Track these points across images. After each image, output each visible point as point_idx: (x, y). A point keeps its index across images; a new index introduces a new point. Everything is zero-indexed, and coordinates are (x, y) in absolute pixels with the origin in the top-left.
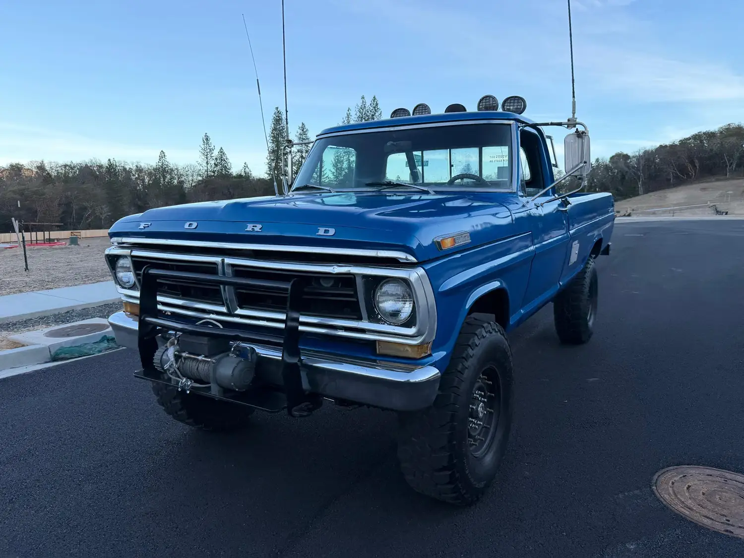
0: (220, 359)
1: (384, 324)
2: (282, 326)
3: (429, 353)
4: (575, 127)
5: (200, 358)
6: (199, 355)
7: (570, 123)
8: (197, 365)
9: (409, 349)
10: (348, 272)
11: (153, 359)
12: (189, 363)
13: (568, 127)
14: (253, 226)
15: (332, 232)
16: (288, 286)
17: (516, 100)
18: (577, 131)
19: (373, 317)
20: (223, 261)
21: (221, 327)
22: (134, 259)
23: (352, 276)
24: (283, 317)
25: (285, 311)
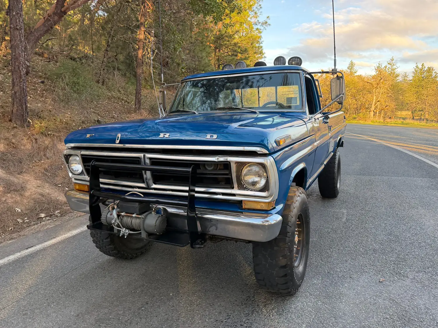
0: (146, 216)
1: (248, 190)
2: (187, 194)
3: (274, 206)
4: (336, 74)
5: (134, 215)
6: (133, 214)
7: (333, 71)
8: (131, 220)
9: (263, 205)
10: (226, 160)
11: (101, 217)
12: (125, 219)
13: (332, 74)
14: (164, 135)
15: (215, 136)
16: (190, 170)
17: (296, 59)
18: (337, 76)
19: (241, 186)
20: (144, 156)
21: (143, 196)
22: (83, 156)
23: (228, 163)
24: (187, 188)
25: (188, 185)
